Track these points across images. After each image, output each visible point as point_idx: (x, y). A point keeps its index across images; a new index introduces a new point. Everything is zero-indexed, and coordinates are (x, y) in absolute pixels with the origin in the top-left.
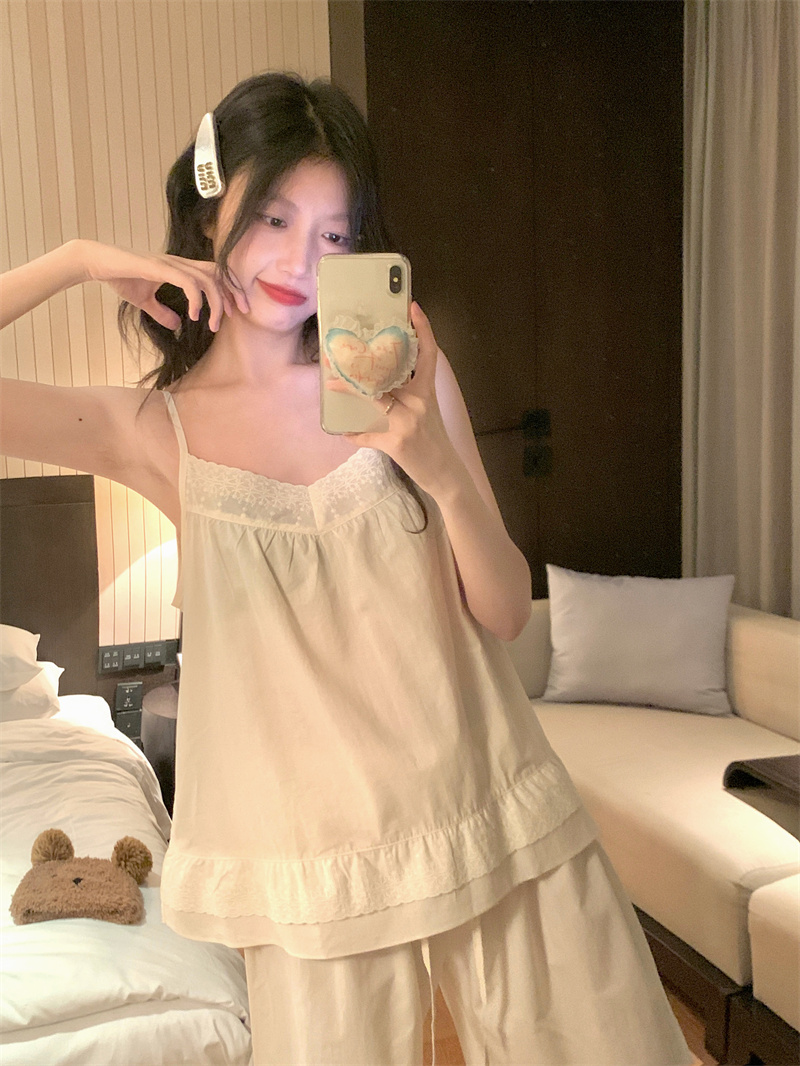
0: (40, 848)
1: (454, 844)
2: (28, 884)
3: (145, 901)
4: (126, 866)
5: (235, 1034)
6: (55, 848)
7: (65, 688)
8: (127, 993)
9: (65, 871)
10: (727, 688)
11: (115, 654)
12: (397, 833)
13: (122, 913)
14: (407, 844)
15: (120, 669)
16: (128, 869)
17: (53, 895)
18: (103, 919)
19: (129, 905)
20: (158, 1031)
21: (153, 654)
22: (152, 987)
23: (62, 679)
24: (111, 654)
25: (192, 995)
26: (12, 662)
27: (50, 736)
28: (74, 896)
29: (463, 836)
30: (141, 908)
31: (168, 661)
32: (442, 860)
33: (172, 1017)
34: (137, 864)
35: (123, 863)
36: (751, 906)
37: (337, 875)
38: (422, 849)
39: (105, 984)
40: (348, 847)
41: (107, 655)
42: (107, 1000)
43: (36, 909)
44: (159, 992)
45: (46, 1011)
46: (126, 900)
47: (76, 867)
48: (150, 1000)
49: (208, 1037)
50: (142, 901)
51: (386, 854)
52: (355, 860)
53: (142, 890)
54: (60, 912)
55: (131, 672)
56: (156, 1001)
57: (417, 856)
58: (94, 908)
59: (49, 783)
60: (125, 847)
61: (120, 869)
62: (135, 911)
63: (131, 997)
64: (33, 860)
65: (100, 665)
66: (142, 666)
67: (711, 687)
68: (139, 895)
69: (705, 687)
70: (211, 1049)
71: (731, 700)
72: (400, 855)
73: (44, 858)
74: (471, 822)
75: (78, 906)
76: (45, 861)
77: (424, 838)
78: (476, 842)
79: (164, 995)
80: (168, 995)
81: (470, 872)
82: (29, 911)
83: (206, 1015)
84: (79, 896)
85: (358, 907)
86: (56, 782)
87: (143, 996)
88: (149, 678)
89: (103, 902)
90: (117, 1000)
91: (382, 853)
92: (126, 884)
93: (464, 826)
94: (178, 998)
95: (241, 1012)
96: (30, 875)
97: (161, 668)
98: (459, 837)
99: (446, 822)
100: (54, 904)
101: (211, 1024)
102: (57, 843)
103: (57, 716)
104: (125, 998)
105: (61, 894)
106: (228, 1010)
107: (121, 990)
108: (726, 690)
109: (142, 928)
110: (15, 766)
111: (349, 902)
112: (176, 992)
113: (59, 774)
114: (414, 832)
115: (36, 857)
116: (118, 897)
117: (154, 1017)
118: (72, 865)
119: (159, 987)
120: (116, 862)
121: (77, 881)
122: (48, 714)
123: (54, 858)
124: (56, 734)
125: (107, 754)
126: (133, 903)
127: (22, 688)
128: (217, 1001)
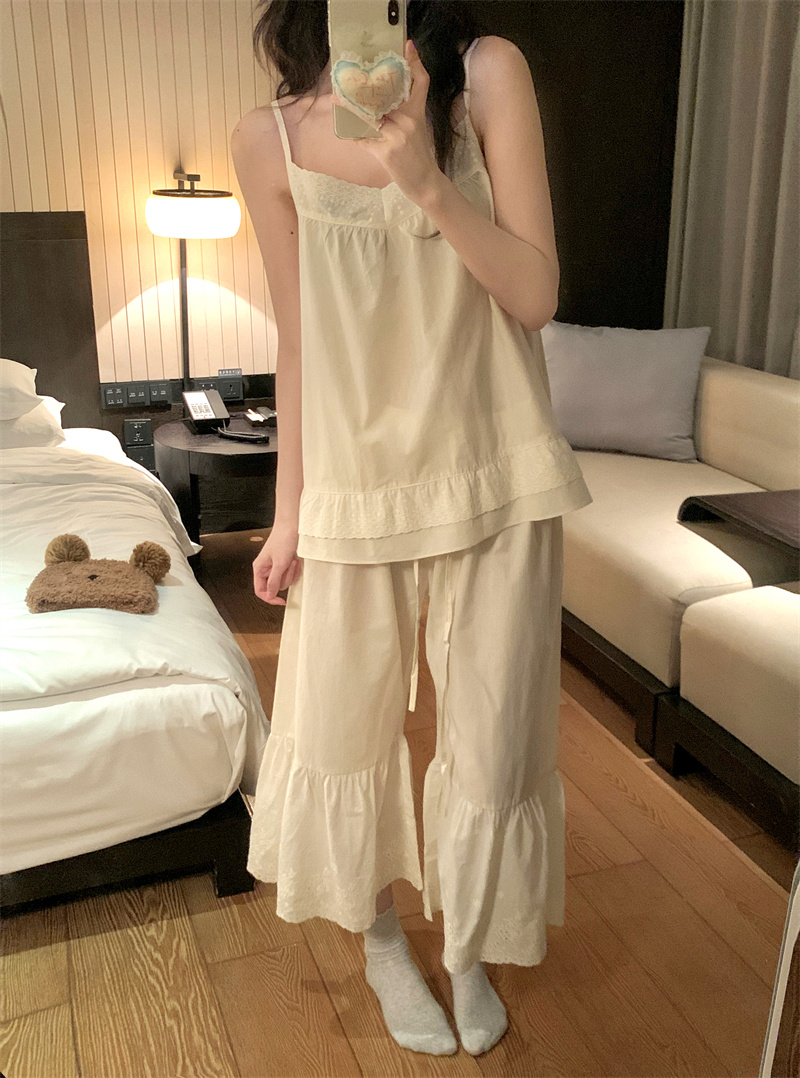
0: (54, 550)
1: (472, 486)
2: (41, 579)
3: (160, 596)
4: (144, 566)
5: (230, 705)
6: (71, 551)
7: (69, 421)
8: (135, 667)
9: (78, 570)
10: (694, 437)
11: (119, 391)
12: (428, 475)
13: (136, 604)
14: (436, 484)
15: (125, 405)
16: (146, 569)
17: (68, 588)
18: (117, 609)
19: (143, 597)
20: (162, 702)
21: (159, 393)
22: (158, 663)
23: (63, 412)
24: (114, 391)
25: (194, 671)
26: (12, 393)
27: (58, 462)
28: (89, 589)
29: (479, 479)
30: (156, 600)
31: (175, 400)
32: (463, 497)
33: (174, 690)
34: (156, 565)
35: (141, 564)
36: (685, 619)
37: (386, 504)
38: (447, 487)
39: (116, 660)
40: (395, 484)
41: (110, 392)
42: (116, 674)
43: (51, 600)
44: (164, 668)
45: (60, 681)
46: (141, 593)
47: (93, 567)
48: (157, 675)
49: (207, 708)
50: (157, 595)
51: (421, 490)
52: (399, 493)
53: (158, 587)
54: (74, 602)
55: (138, 409)
56: (160, 676)
57: (443, 493)
58: (109, 598)
59: (61, 502)
60: (145, 549)
61: (138, 570)
62: (149, 602)
63: (138, 671)
64: (47, 561)
65: (103, 401)
66: (148, 403)
67: (678, 434)
68: (155, 590)
69: (672, 434)
70: (208, 717)
71: (696, 447)
72: (431, 492)
73: (58, 559)
74: (486, 469)
75: (92, 597)
76: (58, 562)
77: (448, 479)
78: (489, 484)
79: (169, 670)
80: (172, 671)
81: (484, 507)
82: (44, 601)
83: (205, 689)
84: (94, 589)
85: (400, 528)
86: (69, 501)
87: (150, 671)
88: (157, 415)
89: (118, 593)
90: (126, 674)
91: (418, 490)
92: (142, 581)
93: (480, 473)
94: (181, 674)
95: (236, 687)
96: (45, 573)
97: (169, 407)
98: (477, 480)
99: (466, 468)
100: (69, 595)
101: (209, 696)
102: (72, 546)
103: (63, 445)
104: (133, 672)
105: (76, 587)
106: (225, 685)
107: (130, 665)
108: (692, 437)
109: (154, 618)
110: (23, 487)
111: (394, 523)
112: (180, 668)
113: (69, 495)
114: (441, 474)
115: (51, 558)
116: (134, 590)
117: (159, 689)
118: (88, 566)
119: (165, 663)
120: (134, 563)
121: (93, 577)
122: (53, 442)
123: (69, 560)
124: (64, 461)
125: (120, 478)
126: (148, 596)
127: (24, 418)
128: (216, 677)
